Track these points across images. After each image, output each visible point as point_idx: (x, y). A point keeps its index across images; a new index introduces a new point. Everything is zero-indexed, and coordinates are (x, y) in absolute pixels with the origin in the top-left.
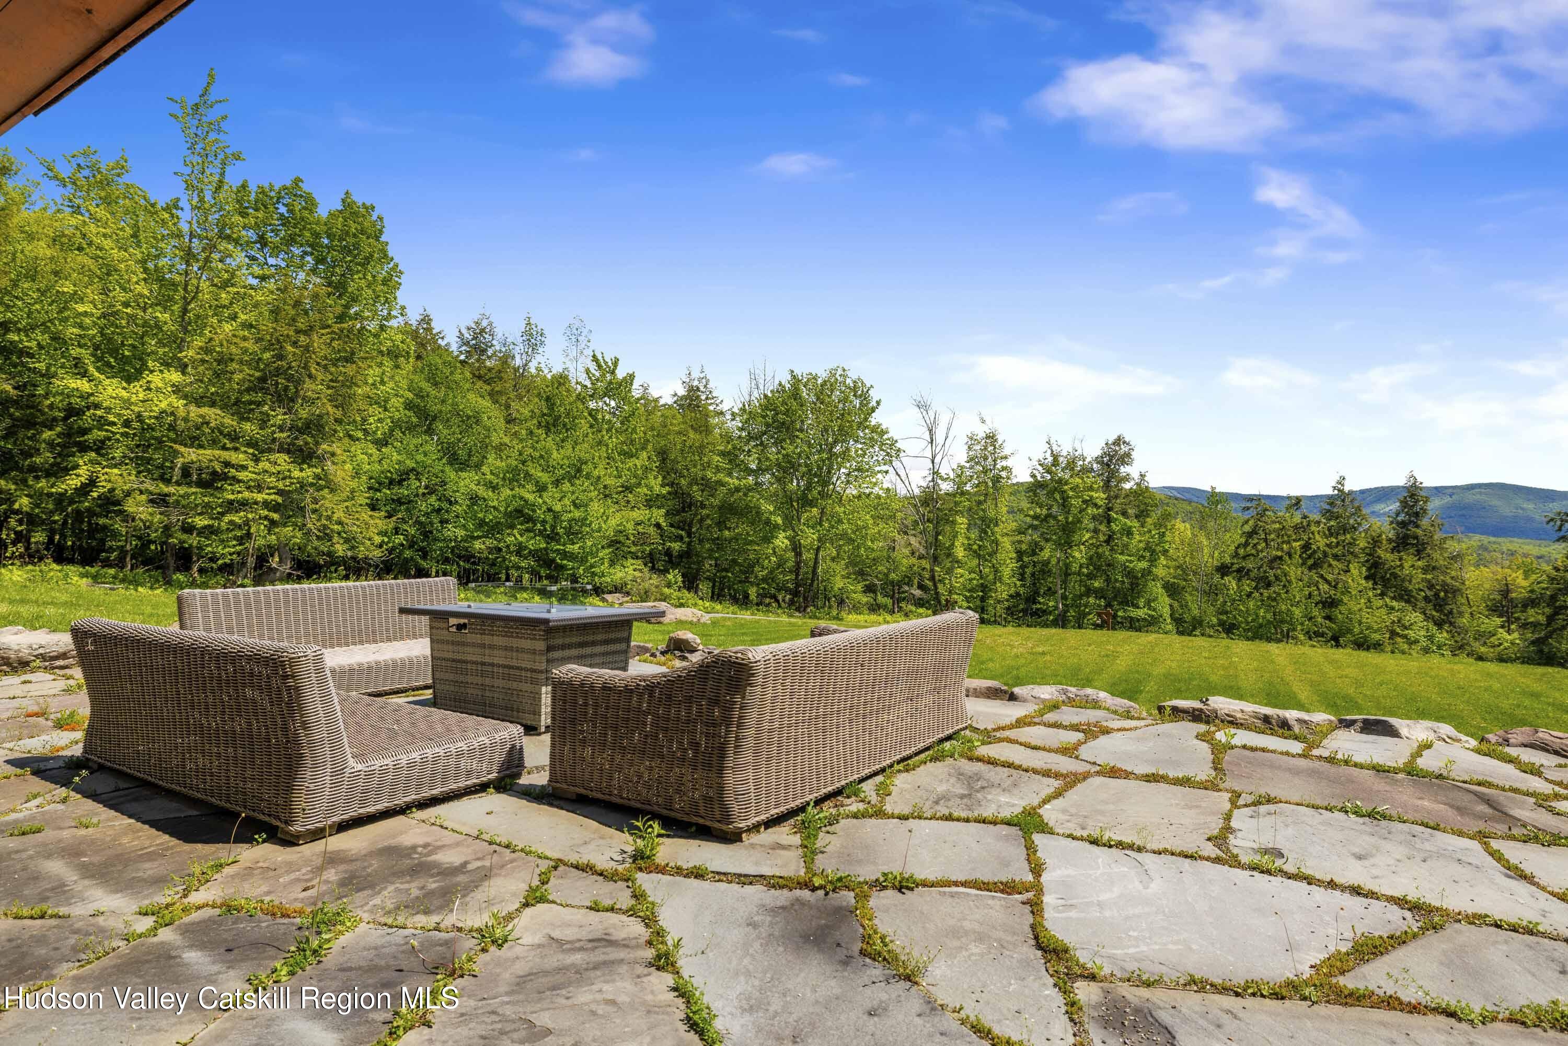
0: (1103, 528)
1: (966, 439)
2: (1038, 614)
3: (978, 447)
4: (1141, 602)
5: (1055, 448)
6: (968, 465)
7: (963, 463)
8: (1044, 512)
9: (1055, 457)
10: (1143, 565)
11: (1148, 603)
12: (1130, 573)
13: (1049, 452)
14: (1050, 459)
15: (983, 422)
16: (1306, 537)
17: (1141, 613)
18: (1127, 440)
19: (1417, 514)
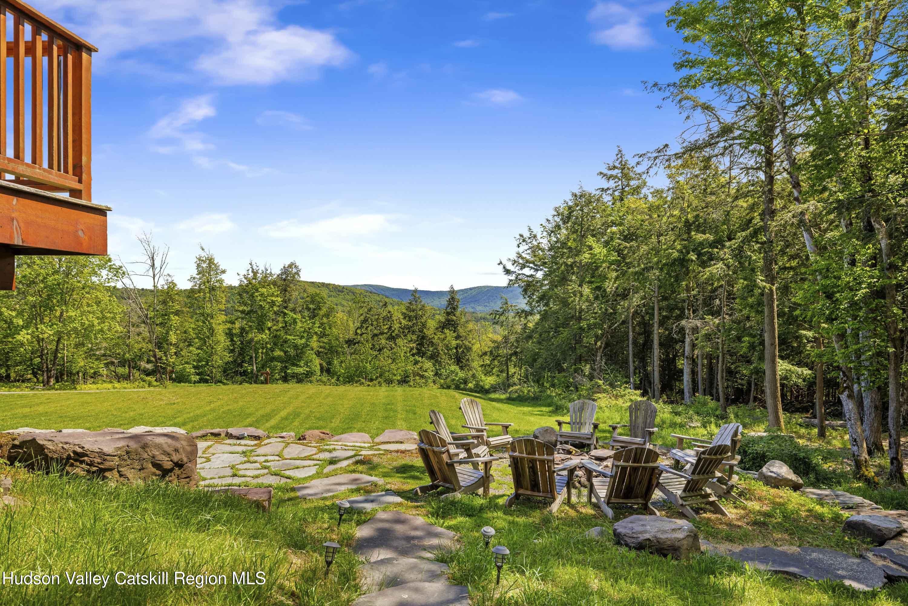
0: (280, 319)
1: (196, 260)
2: (244, 373)
3: (204, 265)
4: (302, 363)
5: (255, 267)
6: (198, 277)
7: (195, 276)
8: (249, 309)
9: (255, 273)
10: (303, 341)
11: (306, 364)
12: (296, 347)
13: (251, 270)
14: (251, 274)
15: (203, 249)
16: (389, 323)
17: (300, 370)
18: (297, 264)
19: (454, 309)
